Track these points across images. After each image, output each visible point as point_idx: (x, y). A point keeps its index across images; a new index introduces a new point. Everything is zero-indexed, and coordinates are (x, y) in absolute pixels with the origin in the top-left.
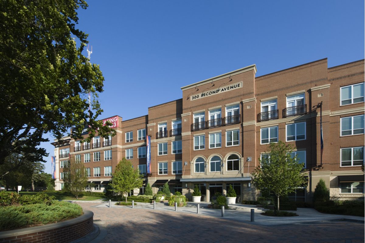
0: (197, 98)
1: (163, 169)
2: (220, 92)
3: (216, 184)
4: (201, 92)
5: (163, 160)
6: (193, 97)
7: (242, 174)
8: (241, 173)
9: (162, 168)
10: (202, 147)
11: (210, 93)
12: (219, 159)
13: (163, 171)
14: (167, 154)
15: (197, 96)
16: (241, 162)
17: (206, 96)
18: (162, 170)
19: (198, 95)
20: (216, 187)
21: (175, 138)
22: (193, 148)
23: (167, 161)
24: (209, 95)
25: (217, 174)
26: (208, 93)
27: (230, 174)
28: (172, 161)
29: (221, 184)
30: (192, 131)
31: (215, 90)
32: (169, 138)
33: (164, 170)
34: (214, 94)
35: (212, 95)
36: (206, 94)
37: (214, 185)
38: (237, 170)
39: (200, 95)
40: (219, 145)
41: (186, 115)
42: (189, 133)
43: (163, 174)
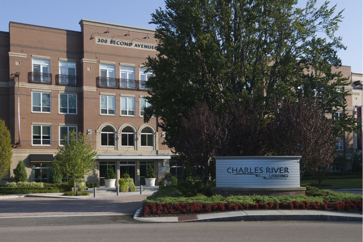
0: (105, 43)
1: (42, 135)
2: (133, 47)
3: (128, 162)
4: (111, 37)
5: (43, 122)
6: (99, 39)
7: (157, 152)
8: (156, 150)
9: (40, 134)
10: (111, 112)
11: (122, 43)
12: (132, 131)
13: (42, 139)
14: (49, 111)
15: (104, 39)
16: (155, 137)
17: (116, 45)
18: (39, 137)
19: (106, 40)
20: (127, 166)
21: (65, 89)
22: (100, 111)
23: (50, 124)
24: (120, 46)
25: (129, 149)
26: (119, 42)
27: (145, 150)
28: (60, 124)
29: (134, 163)
30: (98, 86)
31: (129, 42)
32: (53, 87)
33: (44, 137)
34: (126, 46)
35: (124, 46)
36: (116, 42)
37: (126, 163)
38: (151, 146)
39: (109, 41)
40: (131, 113)
41: (89, 62)
42: (94, 89)
43: (42, 145)
